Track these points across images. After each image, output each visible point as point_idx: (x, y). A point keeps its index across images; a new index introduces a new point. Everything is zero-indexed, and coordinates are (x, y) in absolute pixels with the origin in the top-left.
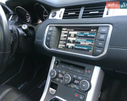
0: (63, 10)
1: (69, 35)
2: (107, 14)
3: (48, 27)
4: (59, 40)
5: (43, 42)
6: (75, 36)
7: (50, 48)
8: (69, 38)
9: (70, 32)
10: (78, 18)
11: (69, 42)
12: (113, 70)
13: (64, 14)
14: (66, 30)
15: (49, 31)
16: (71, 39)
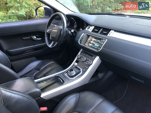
0: (93, 27)
1: (92, 40)
2: (109, 35)
3: (83, 34)
4: (87, 41)
5: (78, 40)
6: (94, 41)
7: (81, 44)
8: (91, 41)
10: (98, 33)
11: (90, 43)
12: (103, 59)
13: (93, 29)
14: (91, 37)
15: (83, 36)
16: (92, 42)
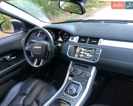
0: (78, 37)
2: (100, 43)
3: (70, 46)
6: (84, 51)
8: (81, 52)
9: (82, 50)
10: (86, 43)
11: (81, 54)
12: (101, 68)
